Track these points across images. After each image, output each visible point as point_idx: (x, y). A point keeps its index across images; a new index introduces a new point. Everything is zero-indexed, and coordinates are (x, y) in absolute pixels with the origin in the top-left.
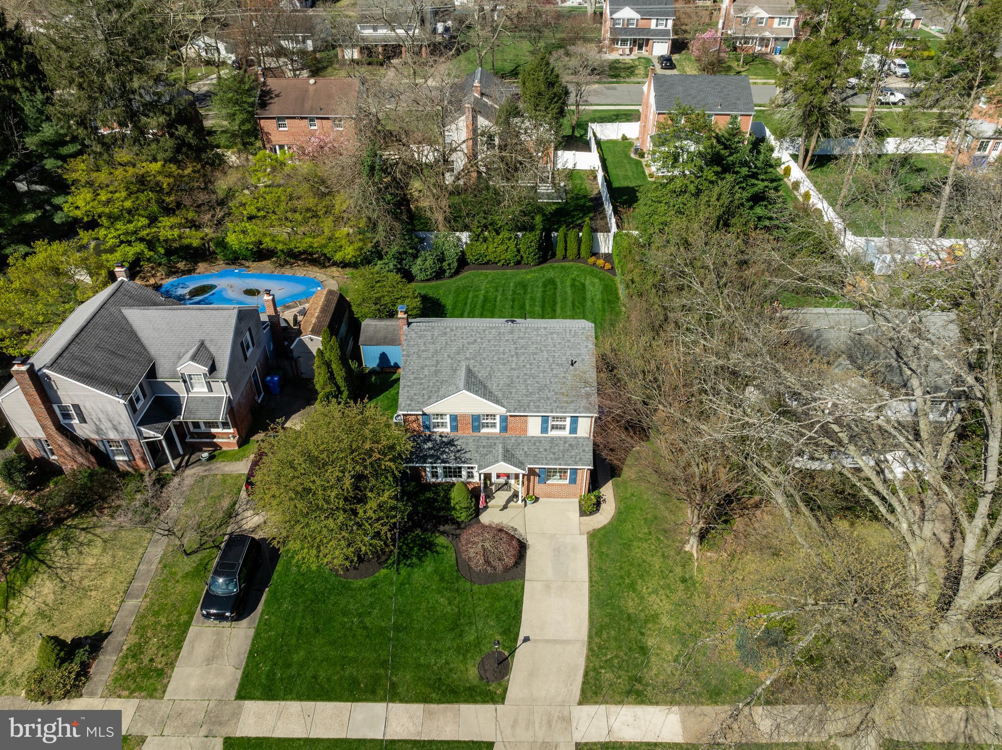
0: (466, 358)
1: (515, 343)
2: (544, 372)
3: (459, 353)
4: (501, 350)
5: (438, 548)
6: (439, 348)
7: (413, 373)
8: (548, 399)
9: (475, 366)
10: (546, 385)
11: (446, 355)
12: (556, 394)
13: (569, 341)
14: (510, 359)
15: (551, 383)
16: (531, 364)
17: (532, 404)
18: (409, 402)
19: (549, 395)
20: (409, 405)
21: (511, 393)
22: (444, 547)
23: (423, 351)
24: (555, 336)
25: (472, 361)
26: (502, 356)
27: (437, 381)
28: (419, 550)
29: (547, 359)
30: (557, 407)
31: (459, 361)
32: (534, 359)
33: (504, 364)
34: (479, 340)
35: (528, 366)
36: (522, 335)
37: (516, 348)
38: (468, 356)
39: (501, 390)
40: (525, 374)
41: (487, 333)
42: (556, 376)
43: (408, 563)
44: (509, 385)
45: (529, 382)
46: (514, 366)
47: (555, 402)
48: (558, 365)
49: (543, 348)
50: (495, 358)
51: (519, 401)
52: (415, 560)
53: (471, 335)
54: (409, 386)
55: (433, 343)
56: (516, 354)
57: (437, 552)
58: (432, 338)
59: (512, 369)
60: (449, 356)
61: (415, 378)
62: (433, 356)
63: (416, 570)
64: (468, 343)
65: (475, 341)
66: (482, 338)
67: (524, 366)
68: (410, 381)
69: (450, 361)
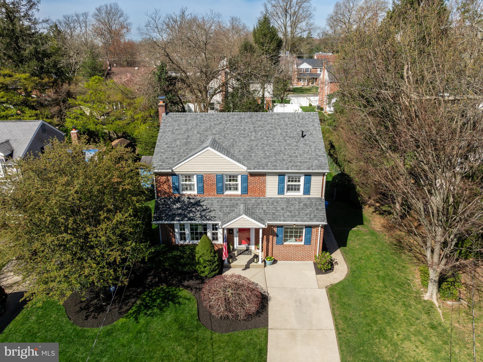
0: (213, 134)
1: (253, 124)
2: (279, 142)
3: (206, 131)
4: (242, 128)
5: (181, 300)
6: (190, 128)
7: (166, 144)
8: (284, 160)
9: (219, 139)
10: (281, 151)
11: (195, 132)
12: (291, 156)
13: (298, 122)
14: (250, 134)
15: (285, 149)
16: (267, 137)
17: (269, 164)
18: (161, 163)
19: (285, 157)
20: (160, 166)
21: (251, 156)
22: (186, 299)
23: (177, 130)
24: (287, 119)
25: (217, 136)
26: (242, 132)
27: (187, 149)
28: (161, 301)
29: (281, 134)
30: (293, 166)
31: (207, 136)
32: (270, 134)
33: (245, 137)
34: (224, 122)
35: (265, 138)
36: (259, 119)
37: (255, 127)
38: (214, 132)
39: (242, 154)
40: (263, 144)
41: (230, 118)
42: (289, 145)
43: (148, 313)
44: (249, 151)
45: (266, 149)
46: (253, 138)
47: (290, 162)
48: (290, 137)
49: (278, 127)
50: (237, 133)
51: (258, 162)
52: (156, 310)
53: (218, 120)
54: (162, 152)
55: (185, 125)
56: (255, 131)
57: (179, 303)
58: (185, 121)
59: (251, 140)
60: (198, 133)
61: (168, 147)
62: (185, 133)
63: (155, 319)
64: (215, 124)
65: (221, 123)
66: (226, 121)
67: (262, 138)
68: (164, 149)
69: (199, 135)
